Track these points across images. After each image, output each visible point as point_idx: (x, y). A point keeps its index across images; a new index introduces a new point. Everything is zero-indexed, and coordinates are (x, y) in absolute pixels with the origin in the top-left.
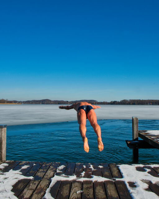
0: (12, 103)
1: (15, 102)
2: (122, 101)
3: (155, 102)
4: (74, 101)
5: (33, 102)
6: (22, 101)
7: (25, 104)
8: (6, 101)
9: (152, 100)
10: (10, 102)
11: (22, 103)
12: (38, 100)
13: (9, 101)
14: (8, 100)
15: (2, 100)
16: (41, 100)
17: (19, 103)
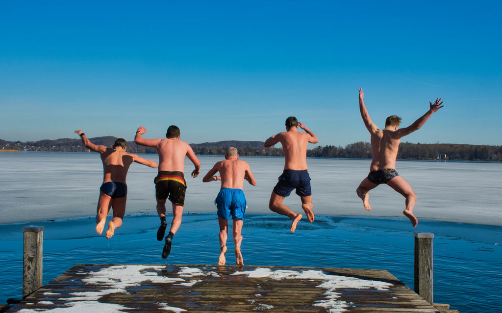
2: (353, 146)
3: (460, 153)
4: (199, 145)
5: (63, 144)
6: (24, 141)
7: (33, 150)
9: (451, 146)
11: (22, 149)
17: (12, 149)
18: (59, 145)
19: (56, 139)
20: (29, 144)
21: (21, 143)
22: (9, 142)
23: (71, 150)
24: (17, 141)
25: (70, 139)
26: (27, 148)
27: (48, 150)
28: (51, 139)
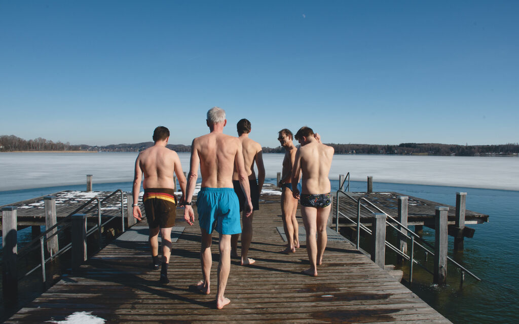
0: (79, 150)
1: (85, 148)
3: (362, 149)
5: (123, 147)
6: (100, 146)
7: (105, 151)
8: (66, 146)
10: (75, 148)
11: (99, 151)
12: (131, 143)
13: (73, 146)
14: (71, 145)
15: (58, 144)
16: (137, 144)
17: (93, 150)
18: (120, 148)
19: (118, 144)
20: (102, 148)
21: (98, 147)
22: (91, 147)
23: (127, 151)
24: (95, 145)
25: (126, 144)
26: (101, 150)
27: (113, 151)
28: (115, 144)
